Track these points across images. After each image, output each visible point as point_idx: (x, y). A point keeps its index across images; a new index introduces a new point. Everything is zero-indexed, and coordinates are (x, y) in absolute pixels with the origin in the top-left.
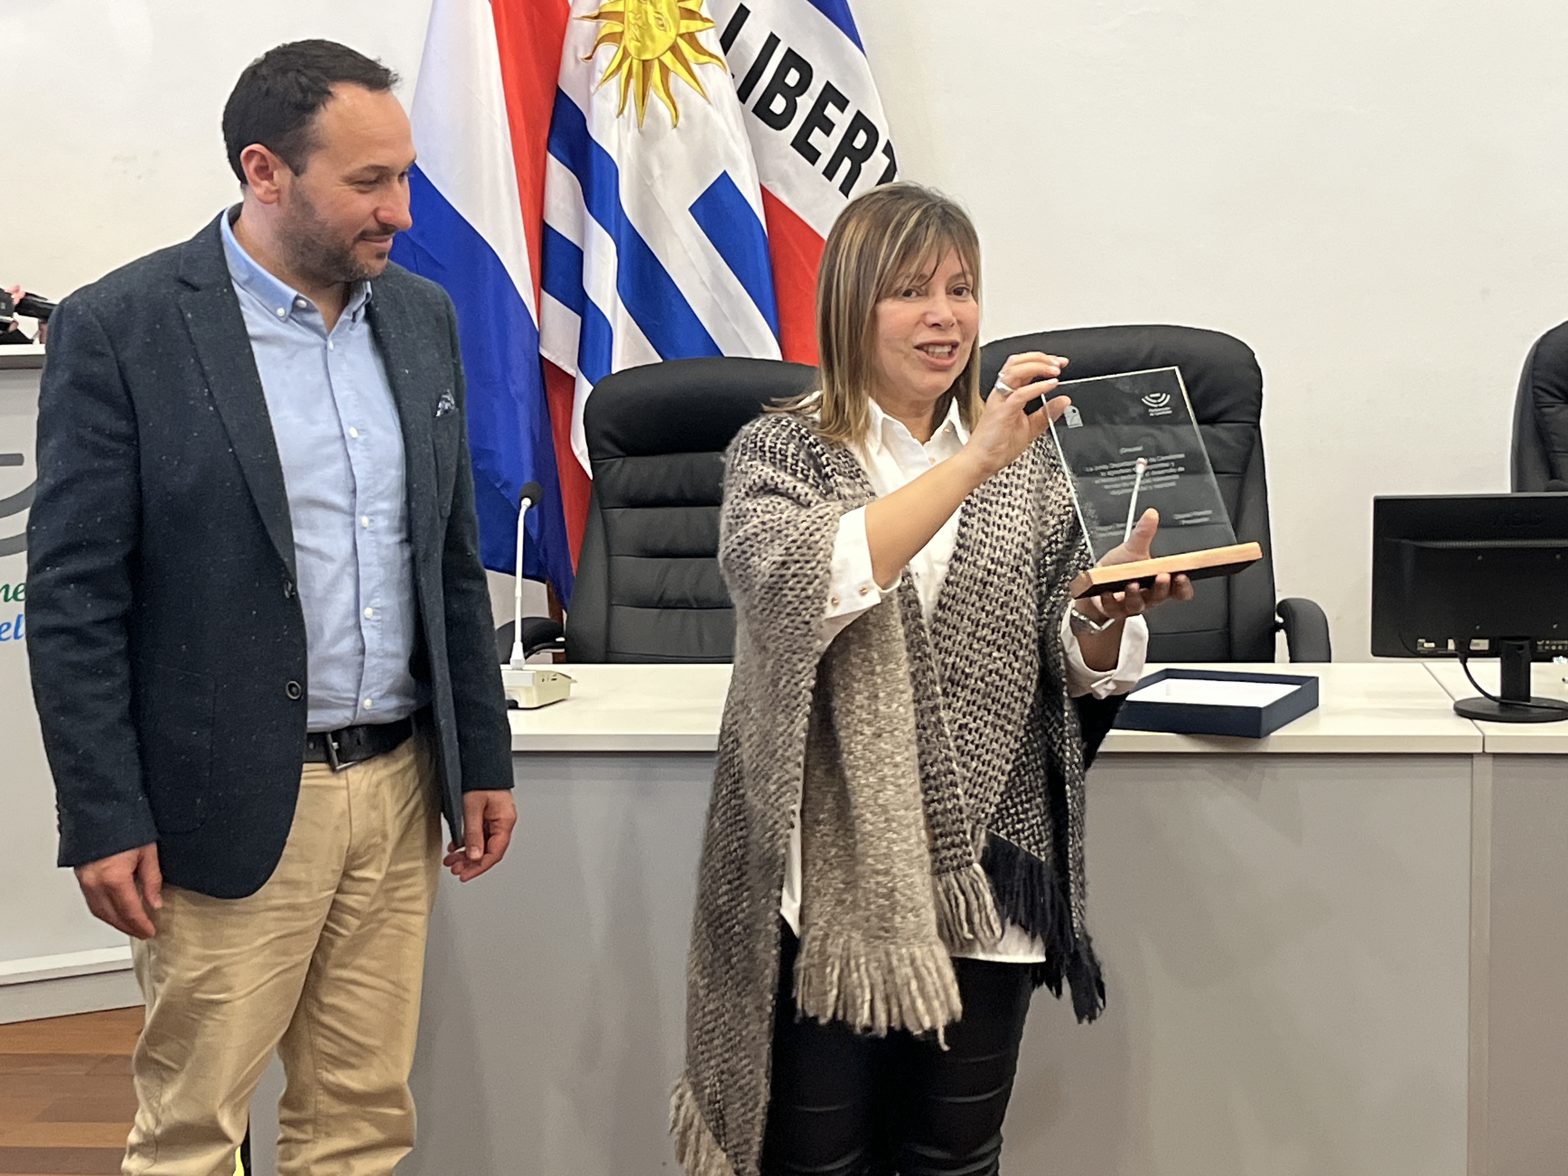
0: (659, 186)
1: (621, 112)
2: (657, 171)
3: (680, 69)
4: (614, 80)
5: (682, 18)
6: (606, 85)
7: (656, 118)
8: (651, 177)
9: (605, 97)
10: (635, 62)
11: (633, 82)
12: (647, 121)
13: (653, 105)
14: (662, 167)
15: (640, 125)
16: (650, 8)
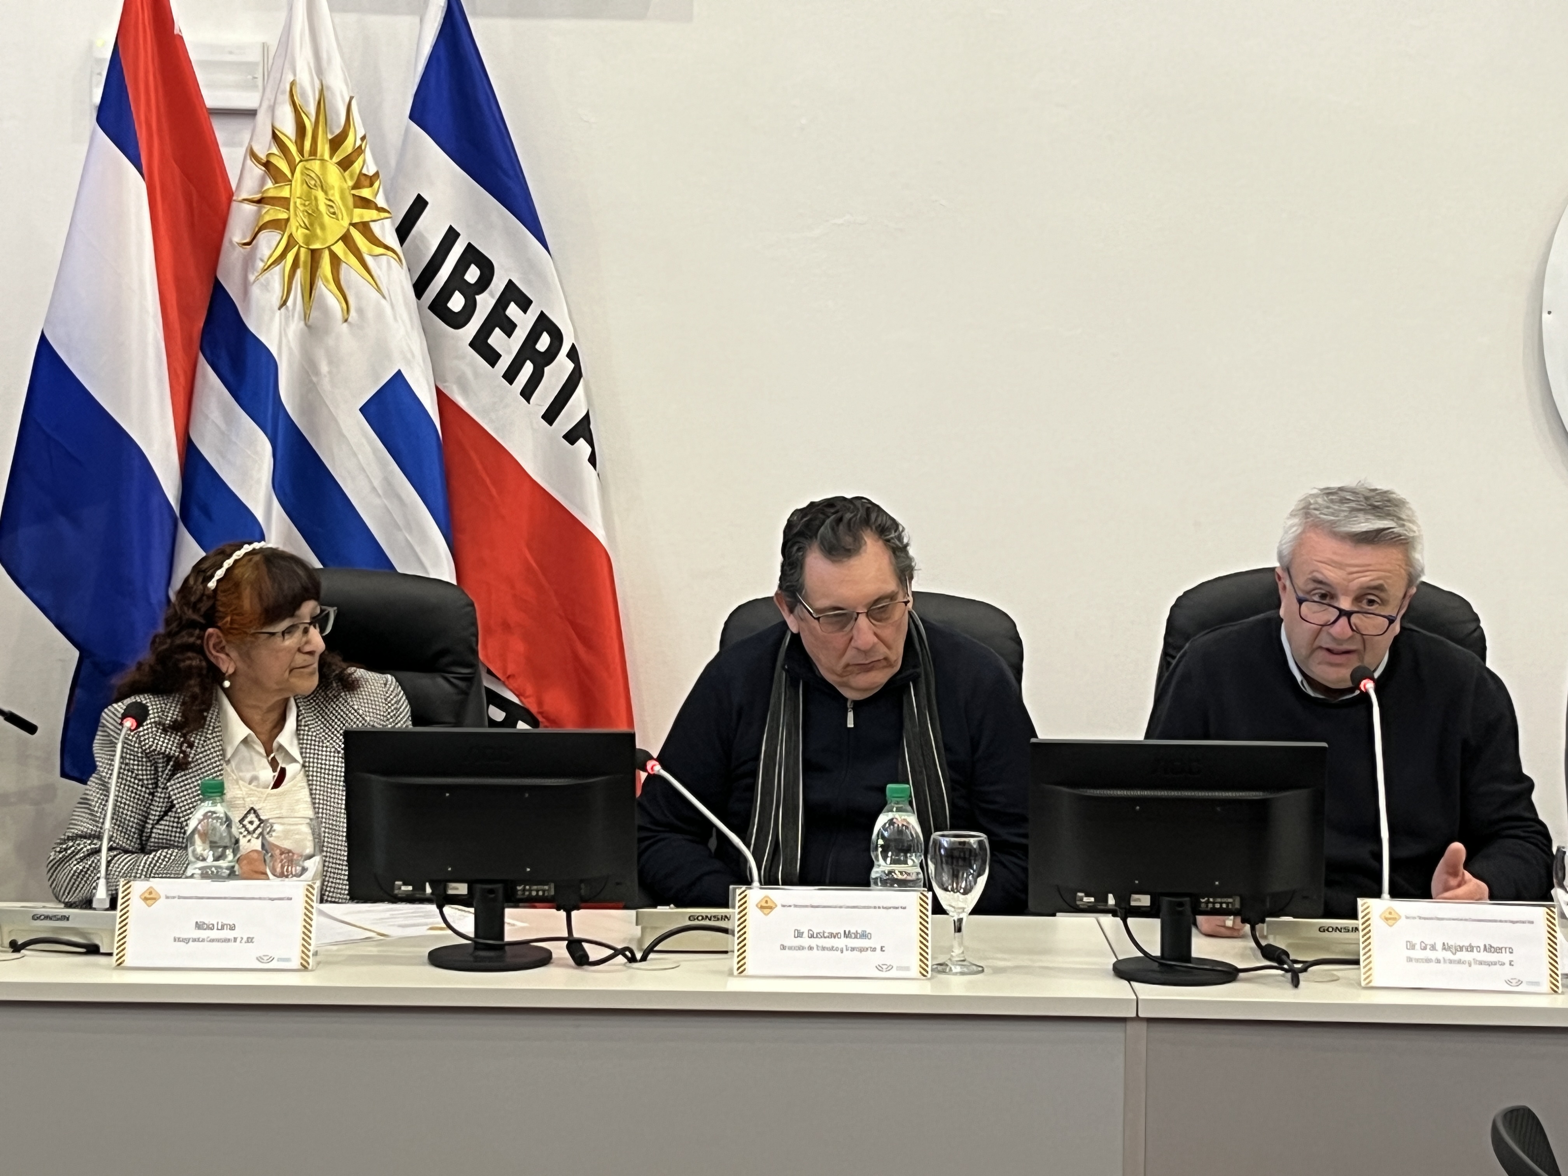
0: (326, 384)
1: (284, 303)
2: (324, 368)
3: (353, 260)
4: (277, 269)
5: (356, 206)
6: (267, 274)
7: (325, 311)
8: (317, 373)
9: (266, 287)
10: (303, 250)
11: (299, 273)
12: (314, 314)
13: (322, 296)
14: (330, 363)
15: (306, 317)
16: (320, 195)
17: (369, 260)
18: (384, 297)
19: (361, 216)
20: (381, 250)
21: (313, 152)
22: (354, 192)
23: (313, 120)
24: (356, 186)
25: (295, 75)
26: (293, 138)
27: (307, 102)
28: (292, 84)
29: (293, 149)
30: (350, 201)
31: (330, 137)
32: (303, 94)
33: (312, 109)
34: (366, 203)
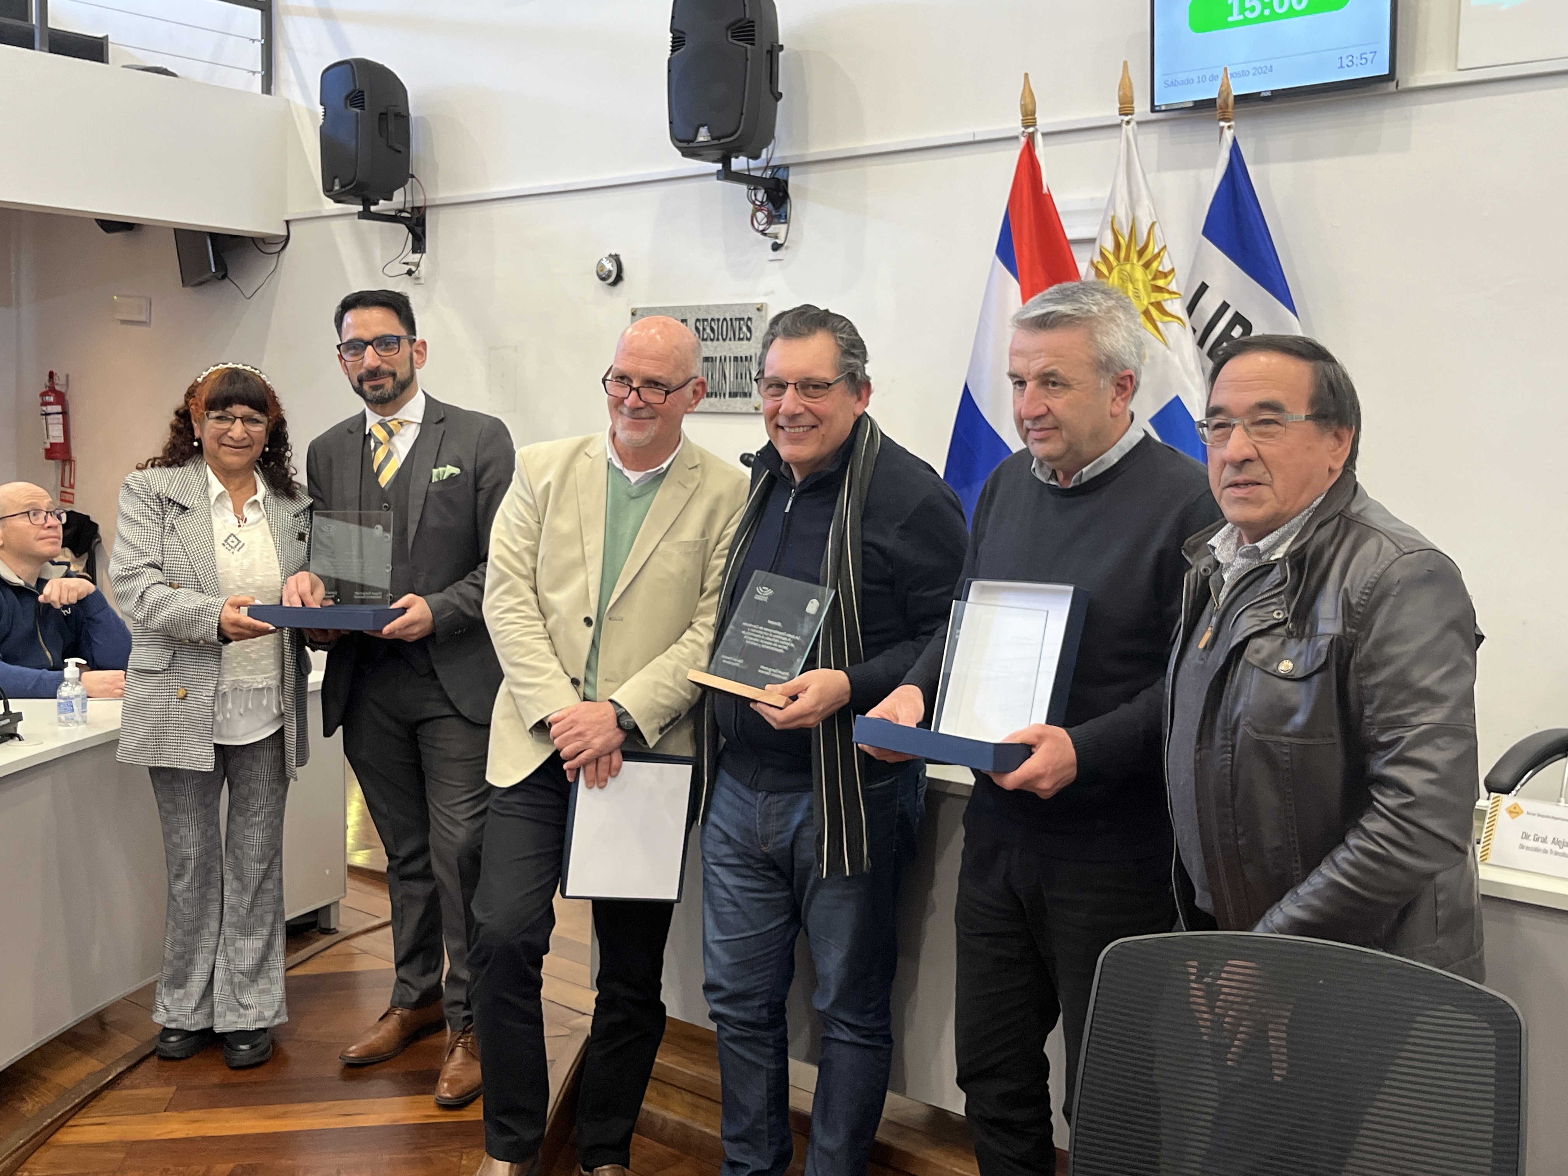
3: (1148, 326)
16: (1130, 287)
17: (1159, 324)
18: (1169, 348)
19: (1156, 298)
20: (1170, 319)
21: (1127, 259)
22: (1153, 283)
23: (1127, 238)
24: (1155, 278)
25: (1115, 211)
26: (1112, 250)
27: (1122, 227)
28: (1113, 217)
29: (1111, 258)
30: (1150, 289)
31: (1138, 249)
32: (1120, 223)
33: (1126, 232)
34: (1159, 289)
